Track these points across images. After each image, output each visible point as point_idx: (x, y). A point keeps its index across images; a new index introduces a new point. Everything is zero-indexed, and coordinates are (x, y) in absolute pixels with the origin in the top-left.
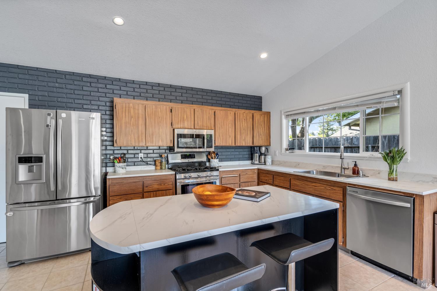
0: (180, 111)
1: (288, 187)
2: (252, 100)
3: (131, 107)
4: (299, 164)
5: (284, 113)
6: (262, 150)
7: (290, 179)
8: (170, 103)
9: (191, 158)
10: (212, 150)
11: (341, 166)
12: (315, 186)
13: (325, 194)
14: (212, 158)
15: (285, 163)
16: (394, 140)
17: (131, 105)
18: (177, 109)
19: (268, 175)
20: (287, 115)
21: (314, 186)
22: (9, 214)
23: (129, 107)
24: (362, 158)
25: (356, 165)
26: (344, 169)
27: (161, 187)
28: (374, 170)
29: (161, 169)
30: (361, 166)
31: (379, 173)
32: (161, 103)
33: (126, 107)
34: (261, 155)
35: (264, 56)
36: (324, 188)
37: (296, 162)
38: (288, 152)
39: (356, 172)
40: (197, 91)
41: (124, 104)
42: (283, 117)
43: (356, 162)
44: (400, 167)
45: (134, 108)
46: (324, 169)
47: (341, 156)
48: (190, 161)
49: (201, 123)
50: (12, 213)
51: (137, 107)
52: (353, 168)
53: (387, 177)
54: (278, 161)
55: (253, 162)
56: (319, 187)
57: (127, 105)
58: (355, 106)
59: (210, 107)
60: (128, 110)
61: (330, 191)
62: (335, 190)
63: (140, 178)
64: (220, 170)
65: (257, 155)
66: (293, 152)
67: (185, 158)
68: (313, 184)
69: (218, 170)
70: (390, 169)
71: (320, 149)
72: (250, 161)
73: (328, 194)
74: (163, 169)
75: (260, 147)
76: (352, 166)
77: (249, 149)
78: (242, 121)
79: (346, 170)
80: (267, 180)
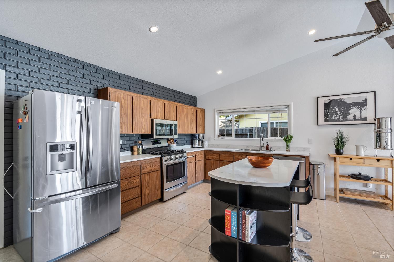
0: (156, 104)
1: (232, 161)
2: (192, 99)
3: (122, 97)
4: (229, 146)
5: (217, 111)
6: (200, 136)
7: (234, 156)
8: (149, 97)
9: (159, 144)
10: (176, 137)
14: (172, 144)
15: (218, 145)
16: (260, 131)
17: (122, 95)
18: (154, 102)
19: (214, 154)
20: (219, 113)
22: (39, 210)
23: (120, 98)
24: (271, 141)
25: (268, 144)
26: (262, 147)
27: (153, 168)
28: (276, 147)
29: (138, 154)
30: (270, 145)
31: (279, 148)
32: (143, 96)
33: (118, 97)
34: (200, 141)
35: (220, 72)
37: (227, 145)
38: (220, 138)
39: (268, 148)
40: (160, 88)
41: (117, 94)
42: (216, 113)
43: (268, 143)
45: (124, 99)
46: (248, 148)
47: (263, 140)
48: (158, 147)
49: (169, 115)
50: (41, 209)
51: (126, 98)
52: (267, 146)
53: (285, 149)
54: (212, 144)
55: (194, 146)
57: (119, 95)
58: (266, 111)
59: (173, 103)
60: (120, 100)
63: (138, 162)
64: (187, 152)
65: (196, 141)
66: (223, 138)
67: (155, 144)
69: (185, 152)
70: (287, 145)
71: (242, 135)
72: (191, 146)
74: (140, 154)
75: (199, 135)
76: (265, 145)
77: (190, 137)
78: (191, 115)
79: (263, 147)
80: (213, 158)
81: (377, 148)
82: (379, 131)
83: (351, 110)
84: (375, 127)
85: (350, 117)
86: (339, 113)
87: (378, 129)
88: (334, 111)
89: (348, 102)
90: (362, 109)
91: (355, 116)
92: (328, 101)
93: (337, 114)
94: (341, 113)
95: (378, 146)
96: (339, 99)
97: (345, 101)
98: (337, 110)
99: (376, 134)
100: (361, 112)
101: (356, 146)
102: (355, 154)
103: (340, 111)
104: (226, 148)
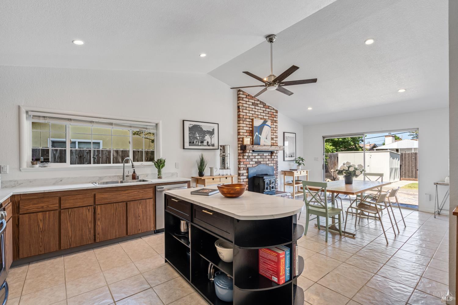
4: (61, 181)
5: (27, 111)
11: (122, 174)
12: (129, 193)
13: (138, 197)
15: (31, 182)
19: (45, 200)
21: (127, 193)
24: (137, 167)
25: (134, 172)
26: (126, 176)
28: (144, 174)
30: (138, 173)
31: (147, 176)
36: (138, 192)
37: (56, 179)
38: (35, 166)
39: (134, 177)
42: (24, 116)
43: (134, 170)
44: (163, 170)
52: (133, 174)
54: (11, 181)
56: (132, 193)
58: (127, 126)
61: (142, 193)
62: (147, 191)
68: (126, 192)
70: (159, 172)
73: (141, 196)
76: (131, 174)
79: (128, 176)
80: (43, 207)
81: (222, 169)
82: (224, 155)
83: (206, 137)
84: (221, 152)
85: (205, 143)
86: (198, 138)
87: (223, 154)
88: (196, 136)
89: (204, 129)
90: (212, 137)
91: (208, 142)
92: (192, 126)
93: (197, 139)
94: (200, 138)
95: (223, 167)
96: (199, 125)
97: (202, 128)
98: (197, 135)
99: (221, 157)
100: (211, 139)
101: (210, 168)
102: (210, 175)
103: (199, 137)
104: (54, 184)
